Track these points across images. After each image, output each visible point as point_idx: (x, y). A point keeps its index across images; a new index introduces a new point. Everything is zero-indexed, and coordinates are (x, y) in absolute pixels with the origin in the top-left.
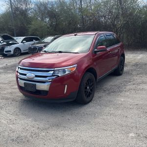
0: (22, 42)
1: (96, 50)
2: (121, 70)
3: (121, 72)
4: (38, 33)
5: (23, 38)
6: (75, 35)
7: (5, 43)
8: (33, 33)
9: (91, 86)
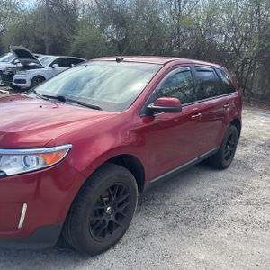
0: (50, 66)
1: (151, 106)
2: (227, 158)
3: (225, 163)
4: (85, 51)
5: (54, 58)
6: (118, 61)
7: (20, 65)
8: (78, 51)
9: (120, 205)
